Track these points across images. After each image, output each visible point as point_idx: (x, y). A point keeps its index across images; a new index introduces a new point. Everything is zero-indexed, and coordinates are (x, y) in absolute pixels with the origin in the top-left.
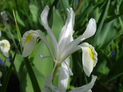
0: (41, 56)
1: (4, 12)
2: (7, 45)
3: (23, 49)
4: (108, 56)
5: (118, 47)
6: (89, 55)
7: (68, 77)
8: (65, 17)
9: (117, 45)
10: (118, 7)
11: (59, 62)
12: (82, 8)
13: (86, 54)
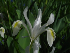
0: (23, 37)
1: (2, 13)
2: (3, 31)
3: (12, 33)
4: (61, 38)
5: (66, 33)
6: (51, 34)
7: (39, 48)
8: (36, 17)
9: (66, 32)
10: (65, 10)
11: (33, 39)
12: (45, 12)
13: (49, 33)
